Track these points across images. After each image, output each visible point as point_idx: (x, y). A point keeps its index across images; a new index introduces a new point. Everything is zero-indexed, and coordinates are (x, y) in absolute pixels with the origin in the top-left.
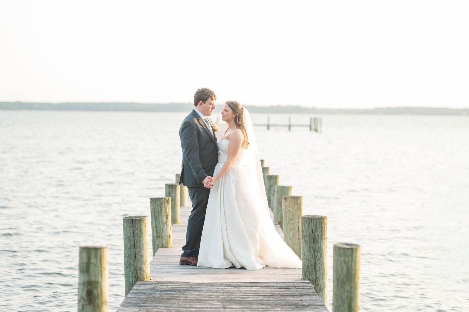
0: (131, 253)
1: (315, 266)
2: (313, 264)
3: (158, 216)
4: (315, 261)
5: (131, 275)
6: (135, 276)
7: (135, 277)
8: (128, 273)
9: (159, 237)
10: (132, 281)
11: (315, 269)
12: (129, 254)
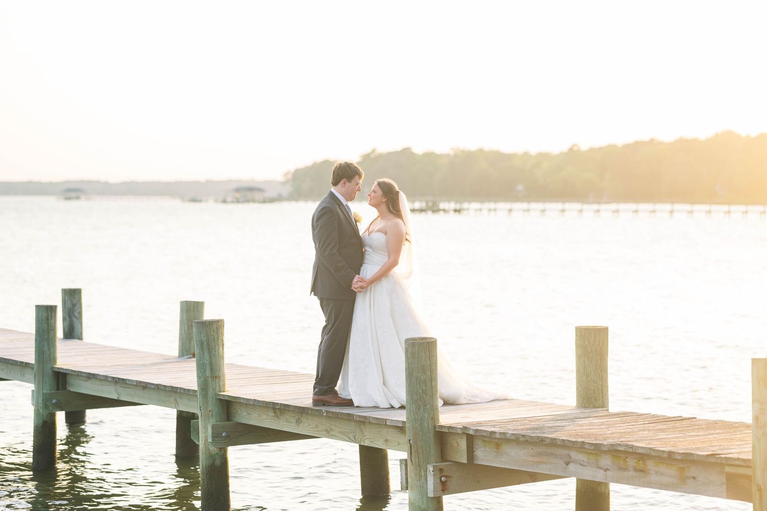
0: (426, 387)
1: (602, 389)
2: (600, 388)
3: (213, 347)
4: (602, 383)
5: (426, 417)
6: (432, 418)
7: (432, 420)
8: (421, 415)
9: (216, 377)
10: (428, 426)
11: (602, 393)
12: (422, 390)
